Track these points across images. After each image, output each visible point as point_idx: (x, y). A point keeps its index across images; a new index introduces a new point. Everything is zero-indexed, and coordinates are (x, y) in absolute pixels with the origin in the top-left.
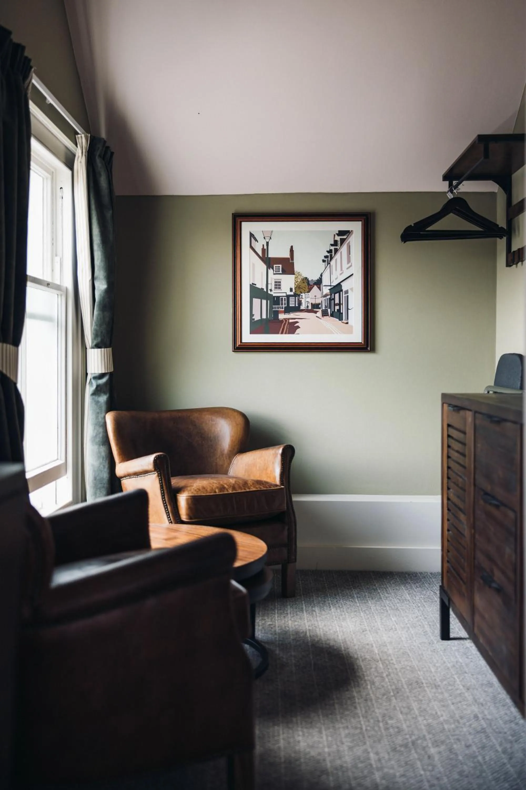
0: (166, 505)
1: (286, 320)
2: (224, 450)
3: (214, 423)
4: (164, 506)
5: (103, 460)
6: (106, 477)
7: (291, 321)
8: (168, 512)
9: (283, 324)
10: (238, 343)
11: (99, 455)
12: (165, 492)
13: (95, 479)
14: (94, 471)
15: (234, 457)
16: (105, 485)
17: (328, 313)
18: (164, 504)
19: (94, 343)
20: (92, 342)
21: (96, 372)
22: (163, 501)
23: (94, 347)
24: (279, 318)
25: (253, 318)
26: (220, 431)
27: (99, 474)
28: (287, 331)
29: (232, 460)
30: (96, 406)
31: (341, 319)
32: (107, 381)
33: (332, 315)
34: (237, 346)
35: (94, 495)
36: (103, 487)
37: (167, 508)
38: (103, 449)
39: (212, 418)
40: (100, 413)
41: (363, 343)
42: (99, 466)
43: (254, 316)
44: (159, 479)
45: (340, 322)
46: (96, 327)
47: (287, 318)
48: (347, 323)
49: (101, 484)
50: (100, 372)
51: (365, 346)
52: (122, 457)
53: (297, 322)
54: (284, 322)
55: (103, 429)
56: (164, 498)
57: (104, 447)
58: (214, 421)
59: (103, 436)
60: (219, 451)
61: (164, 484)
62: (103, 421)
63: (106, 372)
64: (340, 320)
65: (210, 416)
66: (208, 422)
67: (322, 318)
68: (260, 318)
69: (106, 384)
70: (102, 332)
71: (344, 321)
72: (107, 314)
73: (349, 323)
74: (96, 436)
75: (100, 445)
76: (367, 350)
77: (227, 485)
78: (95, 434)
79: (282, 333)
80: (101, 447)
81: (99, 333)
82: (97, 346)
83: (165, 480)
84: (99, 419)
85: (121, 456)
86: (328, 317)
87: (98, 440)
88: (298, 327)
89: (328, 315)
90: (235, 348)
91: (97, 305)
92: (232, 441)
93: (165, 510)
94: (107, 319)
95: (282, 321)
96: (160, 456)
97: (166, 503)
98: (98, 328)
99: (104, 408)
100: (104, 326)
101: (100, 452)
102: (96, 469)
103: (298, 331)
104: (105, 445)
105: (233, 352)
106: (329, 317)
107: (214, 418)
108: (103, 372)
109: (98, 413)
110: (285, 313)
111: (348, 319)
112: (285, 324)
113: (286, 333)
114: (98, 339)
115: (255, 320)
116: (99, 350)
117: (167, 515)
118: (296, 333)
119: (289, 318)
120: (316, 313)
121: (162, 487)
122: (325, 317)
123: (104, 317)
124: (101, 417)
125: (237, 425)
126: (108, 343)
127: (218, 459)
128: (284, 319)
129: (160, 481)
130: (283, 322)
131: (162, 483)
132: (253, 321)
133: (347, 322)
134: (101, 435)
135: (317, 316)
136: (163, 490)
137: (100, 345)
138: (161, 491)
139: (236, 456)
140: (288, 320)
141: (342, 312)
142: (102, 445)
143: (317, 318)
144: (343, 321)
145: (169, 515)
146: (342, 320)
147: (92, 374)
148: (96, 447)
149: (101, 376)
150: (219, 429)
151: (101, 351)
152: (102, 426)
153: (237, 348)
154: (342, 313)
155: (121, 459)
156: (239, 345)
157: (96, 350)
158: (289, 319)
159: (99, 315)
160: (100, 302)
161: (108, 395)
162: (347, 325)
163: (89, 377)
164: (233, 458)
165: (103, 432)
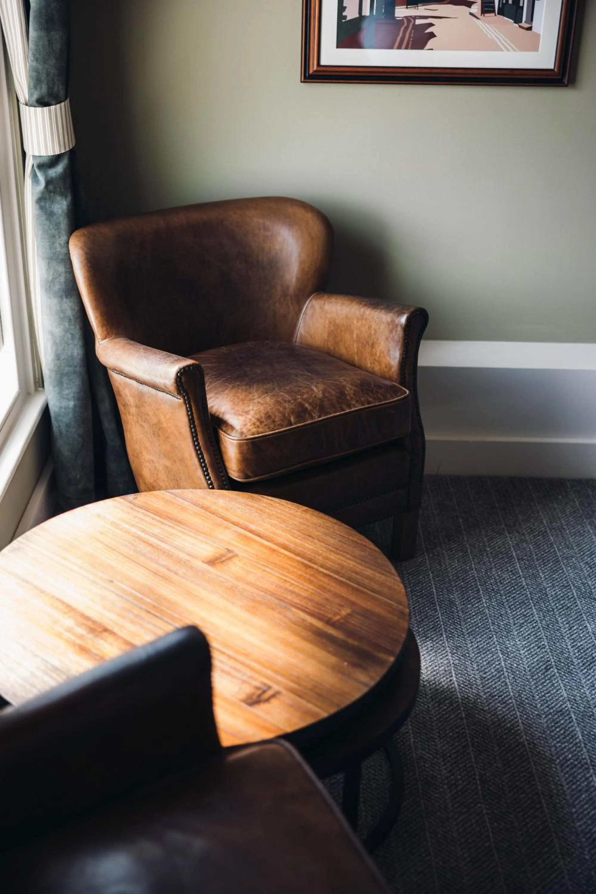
0: (201, 453)
1: (409, 19)
2: (288, 287)
3: (268, 234)
4: (198, 455)
5: (69, 325)
6: (78, 354)
7: (418, 22)
8: (206, 466)
9: (402, 28)
10: (313, 67)
11: (62, 315)
12: (198, 429)
13: (58, 357)
14: (55, 343)
15: (306, 301)
16: (78, 369)
17: (494, 7)
18: (196, 450)
19: (35, 96)
20: (31, 95)
21: (43, 154)
22: (195, 446)
23: (36, 105)
24: (396, 16)
25: (344, 14)
26: (281, 250)
27: (64, 350)
28: (411, 42)
29: (304, 305)
30: (47, 223)
31: (517, 19)
32: (65, 170)
33: (501, 12)
34: (311, 72)
35: (58, 385)
36: (75, 372)
37: (203, 457)
38: (68, 305)
39: (264, 223)
40: (57, 237)
41: (556, 70)
42: (64, 336)
43: (347, 10)
44: (187, 408)
45: (517, 25)
46: (35, 64)
47: (411, 17)
48: (530, 29)
49: (70, 366)
50: (51, 153)
51: (560, 77)
52: (107, 330)
53: (431, 25)
54: (406, 24)
55: (65, 266)
56: (197, 440)
57: (70, 302)
58: (269, 230)
59: (66, 279)
60: (279, 288)
61: (195, 416)
62: (64, 251)
63: (63, 151)
64: (515, 22)
65: (261, 221)
66: (257, 232)
67: (482, 17)
68: (358, 16)
69: (63, 176)
70: (48, 74)
71: (523, 24)
72: (57, 36)
73: (533, 29)
74: (53, 281)
75: (61, 297)
76: (563, 85)
77: (310, 404)
78: (51, 278)
79: (399, 48)
80: (65, 300)
81: (43, 77)
82: (42, 103)
83: (197, 409)
84: (56, 248)
85: (105, 328)
86: (493, 14)
87: (57, 287)
88: (432, 35)
89: (493, 11)
90: (307, 75)
91: (35, 18)
92: (302, 270)
93: (200, 461)
94: (57, 46)
95: (401, 22)
96: (187, 368)
97: (200, 449)
98: (40, 67)
99: (64, 224)
100: (52, 61)
101: (62, 311)
102: (58, 341)
103: (431, 43)
104: (71, 297)
105: (302, 84)
106: (495, 15)
107: (268, 223)
108: (57, 152)
109: (54, 236)
110: (407, 6)
111: (532, 20)
112: (406, 28)
113: (407, 48)
114: (41, 88)
115: (348, 19)
116: (46, 109)
117: (204, 472)
118: (428, 46)
119: (416, 16)
120: (470, 7)
121: (191, 421)
122: (486, 15)
123: (50, 42)
124: (60, 244)
125: (312, 239)
126: (62, 93)
127: (277, 305)
128: (405, 17)
129: (188, 411)
130: (403, 24)
131: (192, 413)
132: (343, 21)
133: (529, 26)
134: (62, 279)
135: (471, 12)
136: (195, 427)
137: (46, 100)
138: (191, 429)
139: (310, 299)
140: (413, 21)
141: (521, 5)
142: (66, 297)
143: (471, 16)
144: (520, 24)
145: (207, 470)
146: (521, 22)
147: (34, 157)
148: (55, 301)
149: (55, 160)
150: (277, 247)
151: (50, 112)
152: (63, 260)
153: (309, 75)
154: (522, 8)
155: (105, 332)
156: (314, 71)
157: (39, 109)
158: (415, 18)
159: (39, 38)
160: (40, 12)
161: (69, 198)
162: (529, 32)
163: (30, 162)
164: (305, 303)
165: (66, 272)
